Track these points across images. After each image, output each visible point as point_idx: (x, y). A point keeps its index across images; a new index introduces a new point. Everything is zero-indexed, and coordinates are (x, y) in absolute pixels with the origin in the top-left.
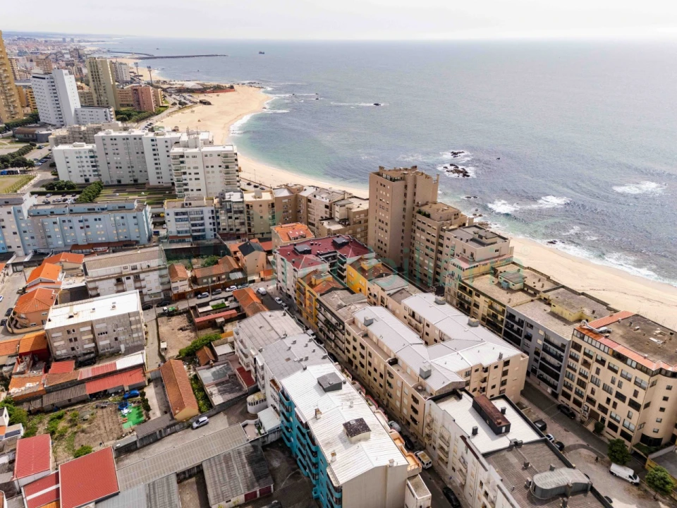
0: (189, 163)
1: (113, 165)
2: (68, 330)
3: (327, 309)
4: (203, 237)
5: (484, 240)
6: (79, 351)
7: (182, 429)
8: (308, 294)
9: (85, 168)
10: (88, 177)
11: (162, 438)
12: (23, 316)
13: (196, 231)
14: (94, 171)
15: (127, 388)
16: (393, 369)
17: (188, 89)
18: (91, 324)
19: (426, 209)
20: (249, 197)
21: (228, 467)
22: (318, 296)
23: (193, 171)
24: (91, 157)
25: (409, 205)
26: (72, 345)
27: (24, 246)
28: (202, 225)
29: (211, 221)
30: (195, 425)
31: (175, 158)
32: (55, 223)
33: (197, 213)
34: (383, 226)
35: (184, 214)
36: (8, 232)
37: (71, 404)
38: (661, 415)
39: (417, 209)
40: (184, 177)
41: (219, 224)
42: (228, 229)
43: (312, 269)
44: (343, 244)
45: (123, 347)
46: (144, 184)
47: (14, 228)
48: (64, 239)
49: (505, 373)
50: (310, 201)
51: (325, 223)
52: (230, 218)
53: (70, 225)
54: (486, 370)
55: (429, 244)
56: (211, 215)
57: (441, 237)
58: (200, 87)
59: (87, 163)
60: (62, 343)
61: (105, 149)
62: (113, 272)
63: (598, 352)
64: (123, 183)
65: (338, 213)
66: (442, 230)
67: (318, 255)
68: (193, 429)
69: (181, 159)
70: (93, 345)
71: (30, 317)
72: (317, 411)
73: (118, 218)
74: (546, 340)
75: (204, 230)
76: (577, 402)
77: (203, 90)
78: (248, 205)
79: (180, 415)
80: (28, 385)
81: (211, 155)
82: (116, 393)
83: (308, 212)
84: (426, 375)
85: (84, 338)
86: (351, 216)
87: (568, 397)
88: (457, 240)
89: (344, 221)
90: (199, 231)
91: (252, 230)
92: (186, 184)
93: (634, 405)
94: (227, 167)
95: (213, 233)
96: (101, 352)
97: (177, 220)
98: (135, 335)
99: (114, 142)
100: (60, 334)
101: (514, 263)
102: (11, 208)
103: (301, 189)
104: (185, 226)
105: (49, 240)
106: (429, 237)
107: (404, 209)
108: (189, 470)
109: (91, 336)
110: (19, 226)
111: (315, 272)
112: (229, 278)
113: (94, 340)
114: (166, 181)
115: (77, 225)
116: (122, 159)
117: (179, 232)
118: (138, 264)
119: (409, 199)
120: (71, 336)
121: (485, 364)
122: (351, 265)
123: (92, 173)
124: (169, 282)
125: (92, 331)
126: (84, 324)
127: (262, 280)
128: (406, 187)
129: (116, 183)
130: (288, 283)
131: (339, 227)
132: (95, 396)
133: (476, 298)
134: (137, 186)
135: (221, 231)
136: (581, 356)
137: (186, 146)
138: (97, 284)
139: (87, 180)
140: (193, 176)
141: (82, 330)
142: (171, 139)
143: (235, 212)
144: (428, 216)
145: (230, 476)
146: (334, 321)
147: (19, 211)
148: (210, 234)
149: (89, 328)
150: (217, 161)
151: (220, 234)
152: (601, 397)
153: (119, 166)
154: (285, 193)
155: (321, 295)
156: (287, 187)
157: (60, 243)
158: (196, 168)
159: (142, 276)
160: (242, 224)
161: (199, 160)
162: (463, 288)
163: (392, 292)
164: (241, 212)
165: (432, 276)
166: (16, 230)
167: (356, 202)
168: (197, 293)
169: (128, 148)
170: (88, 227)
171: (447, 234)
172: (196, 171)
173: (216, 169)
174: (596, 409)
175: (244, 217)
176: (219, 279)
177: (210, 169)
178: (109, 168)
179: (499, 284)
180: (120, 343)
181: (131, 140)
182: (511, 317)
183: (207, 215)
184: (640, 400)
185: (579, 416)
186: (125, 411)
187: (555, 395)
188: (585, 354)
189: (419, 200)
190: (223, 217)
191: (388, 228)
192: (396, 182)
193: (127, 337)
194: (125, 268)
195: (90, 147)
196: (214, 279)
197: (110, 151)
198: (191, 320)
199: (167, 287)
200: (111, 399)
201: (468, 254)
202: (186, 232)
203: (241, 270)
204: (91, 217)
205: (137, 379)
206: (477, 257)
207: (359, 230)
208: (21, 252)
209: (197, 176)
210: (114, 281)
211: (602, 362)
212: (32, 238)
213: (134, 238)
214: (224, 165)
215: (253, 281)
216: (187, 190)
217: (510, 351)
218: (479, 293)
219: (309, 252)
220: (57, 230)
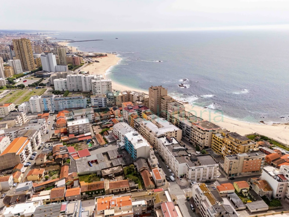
0: (97, 85)
1: (72, 85)
2: (73, 127)
3: (136, 122)
4: (102, 106)
5: (177, 105)
6: (75, 132)
7: (102, 147)
8: (131, 119)
9: (63, 86)
10: (64, 89)
11: (98, 148)
12: (59, 125)
13: (99, 104)
14: (66, 87)
15: (88, 140)
16: (150, 133)
17: (90, 56)
18: (78, 125)
19: (163, 97)
20: (115, 95)
21: (113, 152)
22: (134, 119)
23: (98, 87)
24: (65, 83)
25: (159, 96)
26: (73, 130)
27: (53, 109)
28: (102, 103)
29: (104, 101)
30: (105, 146)
31: (93, 83)
32: (61, 102)
33: (100, 99)
34: (152, 102)
35: (96, 99)
36: (48, 105)
37: (75, 143)
38: (207, 141)
39: (161, 97)
40: (95, 89)
41: (106, 102)
42: (109, 104)
43: (133, 113)
44: (141, 107)
45: (85, 132)
46: (81, 91)
47: (50, 103)
48: (63, 106)
49: (176, 134)
50: (133, 96)
51: (137, 102)
52: (110, 101)
53: (65, 103)
54: (171, 132)
55: (164, 107)
56: (104, 100)
57: (167, 105)
58: (94, 55)
59: (64, 84)
60: (71, 130)
61: (70, 80)
62: (80, 114)
63: (195, 128)
64: (74, 91)
65: (141, 99)
66: (167, 103)
67: (134, 110)
68: (104, 147)
69: (95, 84)
70: (78, 131)
71: (61, 125)
72: (132, 139)
73: (78, 101)
74: (187, 127)
75: (102, 104)
76: (193, 141)
77: (96, 56)
78: (115, 97)
79: (101, 144)
80: (65, 138)
81: (104, 82)
82: (85, 141)
83: (132, 99)
84: (157, 133)
85: (76, 129)
86: (144, 100)
87: (191, 140)
88: (171, 105)
89: (142, 101)
90: (101, 104)
91: (116, 104)
92: (96, 91)
93: (202, 139)
94: (108, 86)
95: (104, 105)
96: (80, 133)
97: (94, 101)
98: (88, 129)
99: (73, 78)
100: (71, 128)
101: (185, 111)
102: (50, 98)
103: (130, 92)
104: (97, 103)
105: (59, 107)
106: (164, 105)
107: (158, 97)
108: (105, 153)
109: (78, 129)
110: (51, 103)
111: (133, 114)
112: (110, 116)
113: (78, 130)
114: (88, 90)
115: (67, 103)
116: (75, 83)
117: (95, 105)
118: (87, 112)
119: (159, 95)
120: (73, 128)
121: (171, 131)
122: (143, 112)
123: (65, 88)
124: (95, 117)
125: (78, 127)
126: (76, 125)
127: (119, 117)
128: (158, 91)
129: (72, 91)
130: (126, 117)
131: (141, 103)
132: (80, 141)
133: (173, 119)
134: (79, 92)
135: (107, 105)
136: (193, 129)
137: (96, 79)
138: (77, 117)
139: (63, 90)
140: (98, 89)
141: (76, 127)
142: (90, 77)
143: (111, 99)
144: (164, 99)
145: (114, 153)
146: (138, 125)
147: (52, 99)
148: (103, 105)
149: (77, 126)
150: (105, 84)
151: (107, 106)
152: (197, 138)
153: (73, 85)
154: (126, 93)
155: (135, 119)
156: (126, 91)
157: (62, 108)
158: (99, 86)
159: (88, 115)
160: (113, 102)
161: (100, 83)
162: (171, 117)
163: (153, 118)
164: (113, 99)
165: (165, 115)
166: (51, 104)
167: (146, 96)
168: (102, 120)
169: (77, 80)
170: (70, 103)
171: (168, 104)
172: (99, 87)
173: (105, 86)
174: (196, 142)
175: (113, 101)
176: (108, 117)
177: (103, 86)
178: (70, 86)
179: (179, 116)
180: (84, 131)
181: (78, 77)
182: (180, 123)
183: (103, 100)
184: (202, 137)
185: (194, 144)
186: (88, 144)
187: (189, 140)
188: (194, 129)
189: (162, 95)
190: (108, 100)
191: (153, 102)
192: (155, 90)
193: (86, 129)
194: (84, 113)
195: (64, 79)
196: (106, 117)
197: (71, 81)
198: (101, 126)
199: (94, 118)
200: (84, 142)
201: (173, 108)
202: (97, 105)
203: (113, 114)
204: (70, 101)
205: (90, 138)
206: (175, 109)
207: (147, 104)
208: (51, 110)
209: (99, 89)
210: (81, 116)
211: (196, 130)
212: (55, 106)
213: (82, 106)
214: (107, 85)
215: (117, 118)
216: (96, 93)
217: (177, 129)
218: (174, 118)
219: (132, 109)
220: (61, 104)
